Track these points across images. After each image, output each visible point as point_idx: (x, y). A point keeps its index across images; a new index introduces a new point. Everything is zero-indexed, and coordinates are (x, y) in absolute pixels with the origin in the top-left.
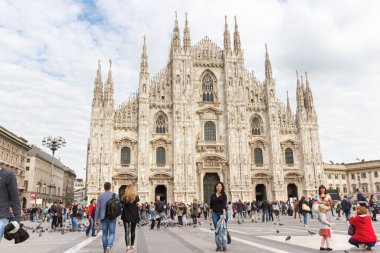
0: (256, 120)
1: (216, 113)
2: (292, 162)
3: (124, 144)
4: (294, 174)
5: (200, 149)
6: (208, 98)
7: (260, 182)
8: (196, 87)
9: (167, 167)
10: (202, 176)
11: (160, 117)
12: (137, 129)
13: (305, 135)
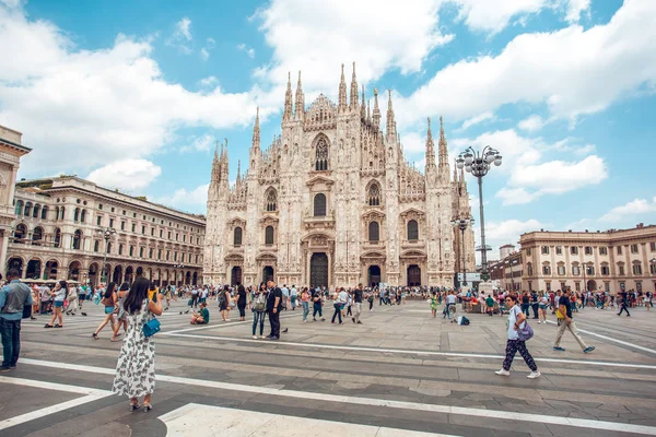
1: (329, 183)
2: (416, 238)
4: (415, 253)
5: (307, 226)
6: (322, 166)
7: (374, 263)
8: (308, 155)
9: (275, 247)
10: (309, 256)
11: (271, 193)
13: (432, 202)
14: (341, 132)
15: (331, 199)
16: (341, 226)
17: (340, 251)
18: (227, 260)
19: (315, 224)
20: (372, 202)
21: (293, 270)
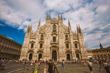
0: (66, 36)
2: (77, 47)
3: (32, 43)
4: (78, 51)
5: (51, 44)
6: (54, 31)
7: (68, 53)
9: (42, 49)
10: (52, 51)
11: (42, 36)
12: (35, 39)
13: (80, 40)
14: (59, 25)
15: (57, 38)
16: (60, 44)
17: (60, 50)
18: (28, 52)
19: (53, 43)
20: (66, 39)
21: (48, 55)
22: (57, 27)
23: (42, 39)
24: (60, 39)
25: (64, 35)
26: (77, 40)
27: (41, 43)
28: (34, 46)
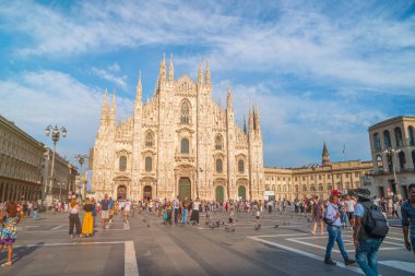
0: (219, 138)
1: (191, 132)
2: (243, 170)
3: (122, 154)
4: (244, 179)
5: (177, 159)
6: (185, 120)
8: (177, 111)
11: (149, 134)
12: (132, 143)
14: (201, 101)
15: (193, 142)
19: (183, 158)
20: (218, 147)
21: (169, 189)
22: (194, 109)
23: (149, 144)
24: (200, 147)
25: (213, 135)
26: (245, 152)
27: (147, 155)
28: (128, 165)
